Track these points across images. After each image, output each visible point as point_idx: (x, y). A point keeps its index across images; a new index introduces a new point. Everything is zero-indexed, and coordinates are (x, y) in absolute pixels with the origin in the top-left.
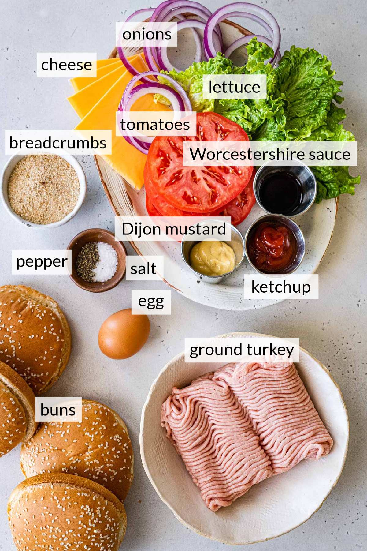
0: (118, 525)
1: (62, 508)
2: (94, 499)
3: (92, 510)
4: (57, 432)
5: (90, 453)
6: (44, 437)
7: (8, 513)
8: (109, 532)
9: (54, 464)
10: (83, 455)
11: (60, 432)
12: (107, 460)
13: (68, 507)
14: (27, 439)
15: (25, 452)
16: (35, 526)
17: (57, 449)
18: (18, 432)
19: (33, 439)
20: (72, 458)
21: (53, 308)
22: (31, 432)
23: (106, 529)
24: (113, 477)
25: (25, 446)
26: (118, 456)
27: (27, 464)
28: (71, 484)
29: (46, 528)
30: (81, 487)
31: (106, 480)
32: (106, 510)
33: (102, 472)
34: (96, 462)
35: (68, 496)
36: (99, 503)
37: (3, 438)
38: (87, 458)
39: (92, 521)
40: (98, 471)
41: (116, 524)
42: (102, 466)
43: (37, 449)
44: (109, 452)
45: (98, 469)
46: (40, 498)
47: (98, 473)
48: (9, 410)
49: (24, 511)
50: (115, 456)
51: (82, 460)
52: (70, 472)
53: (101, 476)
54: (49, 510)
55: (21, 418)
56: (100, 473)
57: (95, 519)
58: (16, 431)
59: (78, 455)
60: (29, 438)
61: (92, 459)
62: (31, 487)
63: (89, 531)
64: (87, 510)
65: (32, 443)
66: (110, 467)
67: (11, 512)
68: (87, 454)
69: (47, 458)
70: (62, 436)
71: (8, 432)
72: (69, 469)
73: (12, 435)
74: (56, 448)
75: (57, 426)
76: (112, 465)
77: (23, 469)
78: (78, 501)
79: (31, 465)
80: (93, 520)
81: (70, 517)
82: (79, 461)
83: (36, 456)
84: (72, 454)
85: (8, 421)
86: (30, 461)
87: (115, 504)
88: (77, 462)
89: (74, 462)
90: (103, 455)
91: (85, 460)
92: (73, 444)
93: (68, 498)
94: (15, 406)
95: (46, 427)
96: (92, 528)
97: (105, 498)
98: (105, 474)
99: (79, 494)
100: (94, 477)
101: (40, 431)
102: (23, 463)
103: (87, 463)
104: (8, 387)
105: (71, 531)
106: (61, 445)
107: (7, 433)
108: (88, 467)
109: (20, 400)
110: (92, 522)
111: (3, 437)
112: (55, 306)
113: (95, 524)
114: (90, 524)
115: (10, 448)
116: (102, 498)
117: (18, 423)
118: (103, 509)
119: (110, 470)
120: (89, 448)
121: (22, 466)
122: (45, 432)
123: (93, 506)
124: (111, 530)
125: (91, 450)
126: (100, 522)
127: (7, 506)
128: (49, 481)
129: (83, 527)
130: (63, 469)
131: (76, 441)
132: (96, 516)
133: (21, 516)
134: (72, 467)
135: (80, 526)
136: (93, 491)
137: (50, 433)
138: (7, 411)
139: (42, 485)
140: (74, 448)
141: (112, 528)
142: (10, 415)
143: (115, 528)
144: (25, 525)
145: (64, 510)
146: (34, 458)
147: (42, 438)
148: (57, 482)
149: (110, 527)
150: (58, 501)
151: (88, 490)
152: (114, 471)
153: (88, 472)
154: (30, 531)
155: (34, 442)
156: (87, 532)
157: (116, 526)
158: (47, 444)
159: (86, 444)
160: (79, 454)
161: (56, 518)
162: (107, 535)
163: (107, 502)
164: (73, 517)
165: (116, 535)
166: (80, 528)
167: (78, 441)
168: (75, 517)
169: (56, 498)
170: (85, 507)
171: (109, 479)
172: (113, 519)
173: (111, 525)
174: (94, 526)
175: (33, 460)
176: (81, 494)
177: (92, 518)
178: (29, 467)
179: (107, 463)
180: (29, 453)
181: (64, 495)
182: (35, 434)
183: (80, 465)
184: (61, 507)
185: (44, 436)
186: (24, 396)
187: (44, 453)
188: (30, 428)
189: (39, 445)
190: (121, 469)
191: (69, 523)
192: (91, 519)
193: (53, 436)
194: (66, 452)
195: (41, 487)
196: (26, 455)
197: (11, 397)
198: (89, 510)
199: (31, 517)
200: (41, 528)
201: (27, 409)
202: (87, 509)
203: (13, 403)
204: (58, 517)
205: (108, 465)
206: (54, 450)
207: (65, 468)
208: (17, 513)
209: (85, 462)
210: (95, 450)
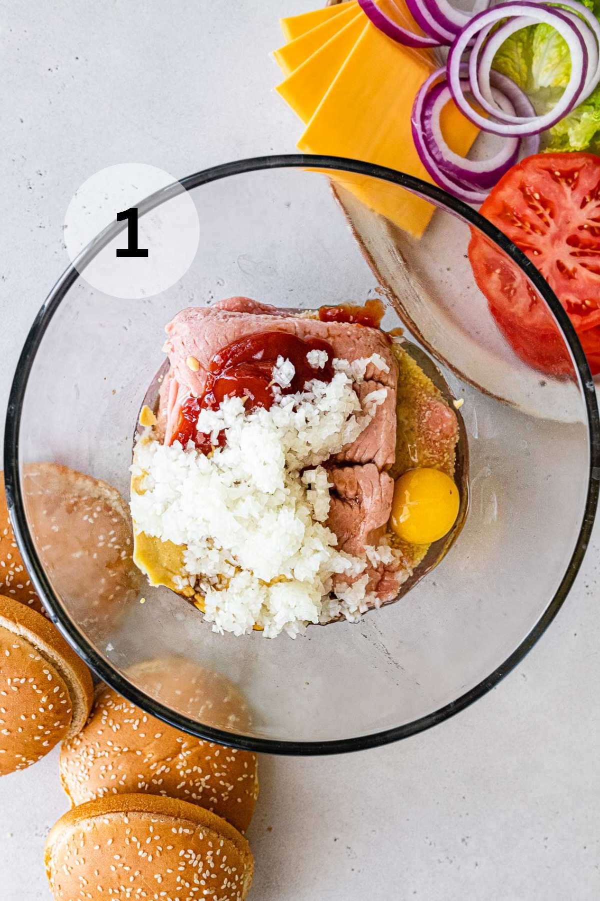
0: (242, 877)
1: (148, 856)
2: (201, 837)
3: (199, 856)
4: (126, 721)
5: (185, 755)
6: (102, 731)
7: (47, 864)
8: (228, 890)
9: (124, 777)
10: (172, 758)
11: (132, 721)
12: (215, 766)
13: (158, 854)
14: (73, 735)
15: (69, 758)
16: (99, 888)
17: (128, 751)
18: (59, 726)
19: (82, 734)
20: (155, 764)
21: (111, 502)
22: (80, 722)
23: (223, 887)
24: (227, 793)
25: (69, 747)
26: (233, 759)
27: (75, 778)
28: (158, 813)
29: (120, 891)
30: (176, 819)
31: (216, 800)
32: (221, 855)
33: (208, 787)
34: (197, 770)
35: (155, 835)
36: (210, 844)
37: (33, 738)
38: (180, 763)
39: (199, 875)
40: (200, 785)
41: (239, 877)
42: (208, 777)
43: (91, 751)
44: (218, 751)
45: (200, 782)
46: (107, 841)
47: (201, 789)
48: (42, 690)
49: (77, 863)
50: (228, 759)
51: (173, 768)
52: (153, 790)
53: (206, 793)
54: (124, 859)
55: (64, 702)
56: (204, 789)
57: (204, 871)
58: (56, 725)
59: (164, 760)
60: (76, 733)
61: (189, 766)
62: (88, 821)
63: (194, 892)
64: (191, 858)
65: (81, 740)
66: (221, 778)
67: (51, 863)
68: (181, 757)
69: (110, 768)
70: (135, 727)
71: (41, 727)
72: (151, 785)
73: (47, 732)
74: (125, 750)
75: (125, 711)
76: (224, 774)
77: (65, 785)
78: (175, 843)
79: (81, 779)
80: (202, 873)
81: (161, 871)
82: (168, 770)
83: (90, 764)
84: (154, 758)
85: (42, 710)
86: (80, 773)
87: (235, 843)
88: (163, 772)
89: (158, 772)
90: (208, 758)
91: (178, 767)
92: (155, 742)
93: (157, 838)
94: (53, 683)
95: (105, 713)
96: (199, 886)
97: (218, 834)
98: (214, 790)
99: (174, 830)
100: (194, 795)
101: (95, 721)
102: (65, 776)
103: (182, 773)
104: (38, 650)
105: (163, 894)
106: (134, 743)
107: (39, 730)
108: (182, 779)
109: (60, 671)
110: (200, 877)
111: (33, 736)
112: (116, 498)
113: (204, 879)
114: (196, 881)
115: (44, 752)
116: (215, 835)
117: (59, 711)
118: (218, 853)
119: (221, 782)
120: (183, 746)
121: (63, 780)
122: (104, 722)
123: (200, 850)
124: (231, 887)
125: (186, 749)
126: (213, 876)
127: (45, 853)
128: (120, 810)
129: (183, 886)
130: (140, 785)
131: (160, 735)
132: (206, 866)
133: (72, 871)
134: (155, 782)
135: (179, 884)
136: (197, 824)
137: (114, 723)
138: (39, 692)
139: (108, 816)
140: (156, 747)
141: (234, 884)
142: (44, 699)
143: (237, 883)
144: (81, 886)
145: (150, 858)
146: (87, 767)
147: (100, 732)
148: (134, 811)
149: (229, 883)
150: (139, 844)
151: (190, 823)
152: (227, 784)
153: (183, 788)
154: (89, 896)
155: (84, 740)
156: (191, 894)
157: (240, 880)
158: (110, 743)
159: (179, 740)
160: (167, 757)
161: (137, 873)
162: (226, 897)
163: (222, 841)
164: (166, 871)
165: (238, 895)
166: (179, 888)
167: (163, 736)
168: (169, 871)
169: (134, 839)
170: (186, 853)
171: (220, 798)
172: (234, 869)
173: (231, 879)
174: (203, 883)
175: (86, 771)
176: (178, 831)
177: (200, 871)
178: (78, 783)
179: (216, 771)
180: (77, 758)
181: (148, 833)
182: (86, 725)
183: (169, 776)
184: (145, 854)
185: (103, 728)
186: (67, 664)
187: (105, 759)
188: (78, 717)
189: (95, 745)
190: (240, 779)
191: (159, 880)
192: (197, 872)
193: (119, 728)
194: (144, 755)
195: (106, 822)
196: (71, 762)
197: (45, 668)
198: (193, 856)
199: (91, 872)
200: (110, 891)
201: (74, 686)
202: (191, 855)
203: (49, 678)
204: (140, 872)
205: (217, 774)
206: (121, 752)
207: (143, 783)
208: (64, 867)
209: (179, 771)
210: (194, 750)
